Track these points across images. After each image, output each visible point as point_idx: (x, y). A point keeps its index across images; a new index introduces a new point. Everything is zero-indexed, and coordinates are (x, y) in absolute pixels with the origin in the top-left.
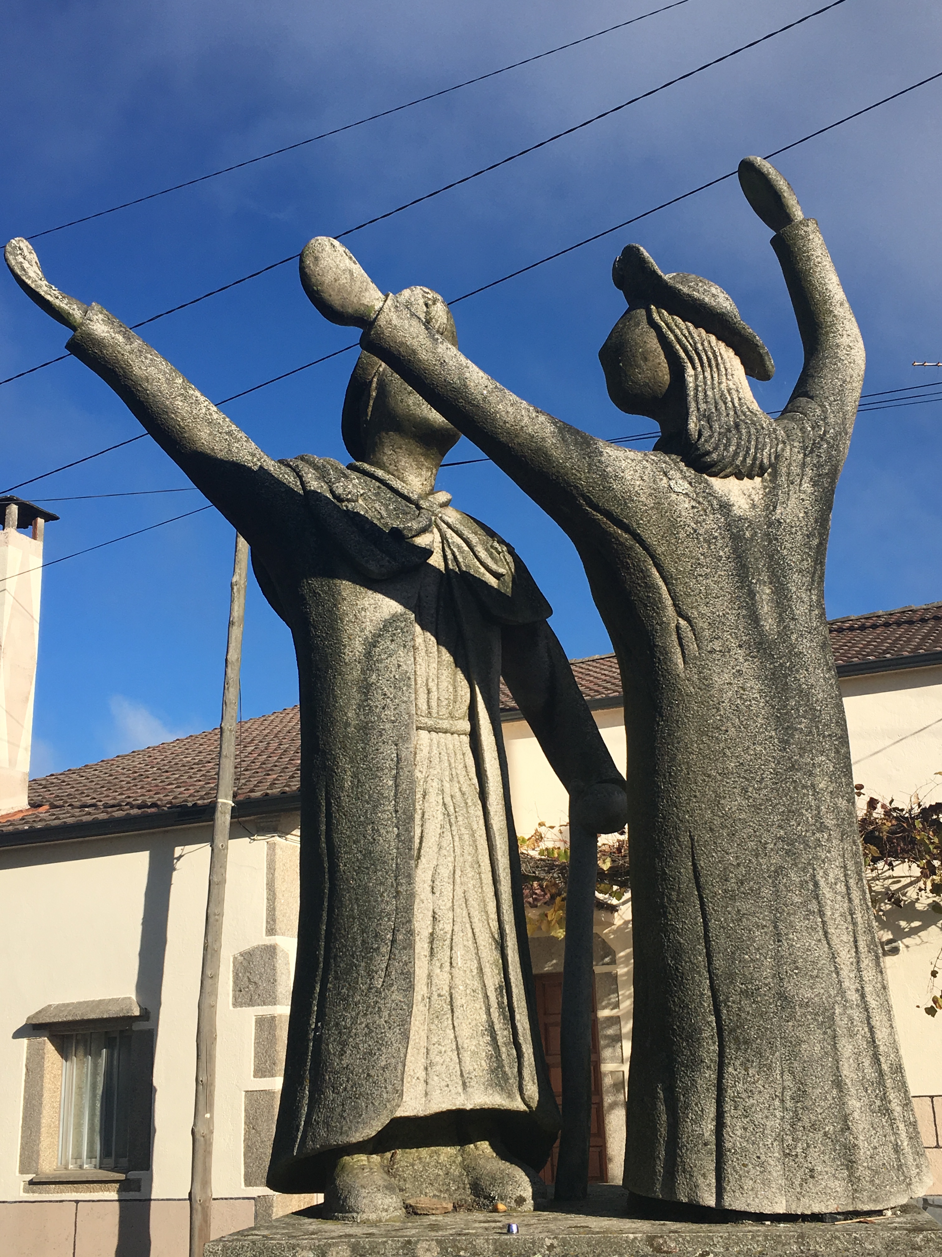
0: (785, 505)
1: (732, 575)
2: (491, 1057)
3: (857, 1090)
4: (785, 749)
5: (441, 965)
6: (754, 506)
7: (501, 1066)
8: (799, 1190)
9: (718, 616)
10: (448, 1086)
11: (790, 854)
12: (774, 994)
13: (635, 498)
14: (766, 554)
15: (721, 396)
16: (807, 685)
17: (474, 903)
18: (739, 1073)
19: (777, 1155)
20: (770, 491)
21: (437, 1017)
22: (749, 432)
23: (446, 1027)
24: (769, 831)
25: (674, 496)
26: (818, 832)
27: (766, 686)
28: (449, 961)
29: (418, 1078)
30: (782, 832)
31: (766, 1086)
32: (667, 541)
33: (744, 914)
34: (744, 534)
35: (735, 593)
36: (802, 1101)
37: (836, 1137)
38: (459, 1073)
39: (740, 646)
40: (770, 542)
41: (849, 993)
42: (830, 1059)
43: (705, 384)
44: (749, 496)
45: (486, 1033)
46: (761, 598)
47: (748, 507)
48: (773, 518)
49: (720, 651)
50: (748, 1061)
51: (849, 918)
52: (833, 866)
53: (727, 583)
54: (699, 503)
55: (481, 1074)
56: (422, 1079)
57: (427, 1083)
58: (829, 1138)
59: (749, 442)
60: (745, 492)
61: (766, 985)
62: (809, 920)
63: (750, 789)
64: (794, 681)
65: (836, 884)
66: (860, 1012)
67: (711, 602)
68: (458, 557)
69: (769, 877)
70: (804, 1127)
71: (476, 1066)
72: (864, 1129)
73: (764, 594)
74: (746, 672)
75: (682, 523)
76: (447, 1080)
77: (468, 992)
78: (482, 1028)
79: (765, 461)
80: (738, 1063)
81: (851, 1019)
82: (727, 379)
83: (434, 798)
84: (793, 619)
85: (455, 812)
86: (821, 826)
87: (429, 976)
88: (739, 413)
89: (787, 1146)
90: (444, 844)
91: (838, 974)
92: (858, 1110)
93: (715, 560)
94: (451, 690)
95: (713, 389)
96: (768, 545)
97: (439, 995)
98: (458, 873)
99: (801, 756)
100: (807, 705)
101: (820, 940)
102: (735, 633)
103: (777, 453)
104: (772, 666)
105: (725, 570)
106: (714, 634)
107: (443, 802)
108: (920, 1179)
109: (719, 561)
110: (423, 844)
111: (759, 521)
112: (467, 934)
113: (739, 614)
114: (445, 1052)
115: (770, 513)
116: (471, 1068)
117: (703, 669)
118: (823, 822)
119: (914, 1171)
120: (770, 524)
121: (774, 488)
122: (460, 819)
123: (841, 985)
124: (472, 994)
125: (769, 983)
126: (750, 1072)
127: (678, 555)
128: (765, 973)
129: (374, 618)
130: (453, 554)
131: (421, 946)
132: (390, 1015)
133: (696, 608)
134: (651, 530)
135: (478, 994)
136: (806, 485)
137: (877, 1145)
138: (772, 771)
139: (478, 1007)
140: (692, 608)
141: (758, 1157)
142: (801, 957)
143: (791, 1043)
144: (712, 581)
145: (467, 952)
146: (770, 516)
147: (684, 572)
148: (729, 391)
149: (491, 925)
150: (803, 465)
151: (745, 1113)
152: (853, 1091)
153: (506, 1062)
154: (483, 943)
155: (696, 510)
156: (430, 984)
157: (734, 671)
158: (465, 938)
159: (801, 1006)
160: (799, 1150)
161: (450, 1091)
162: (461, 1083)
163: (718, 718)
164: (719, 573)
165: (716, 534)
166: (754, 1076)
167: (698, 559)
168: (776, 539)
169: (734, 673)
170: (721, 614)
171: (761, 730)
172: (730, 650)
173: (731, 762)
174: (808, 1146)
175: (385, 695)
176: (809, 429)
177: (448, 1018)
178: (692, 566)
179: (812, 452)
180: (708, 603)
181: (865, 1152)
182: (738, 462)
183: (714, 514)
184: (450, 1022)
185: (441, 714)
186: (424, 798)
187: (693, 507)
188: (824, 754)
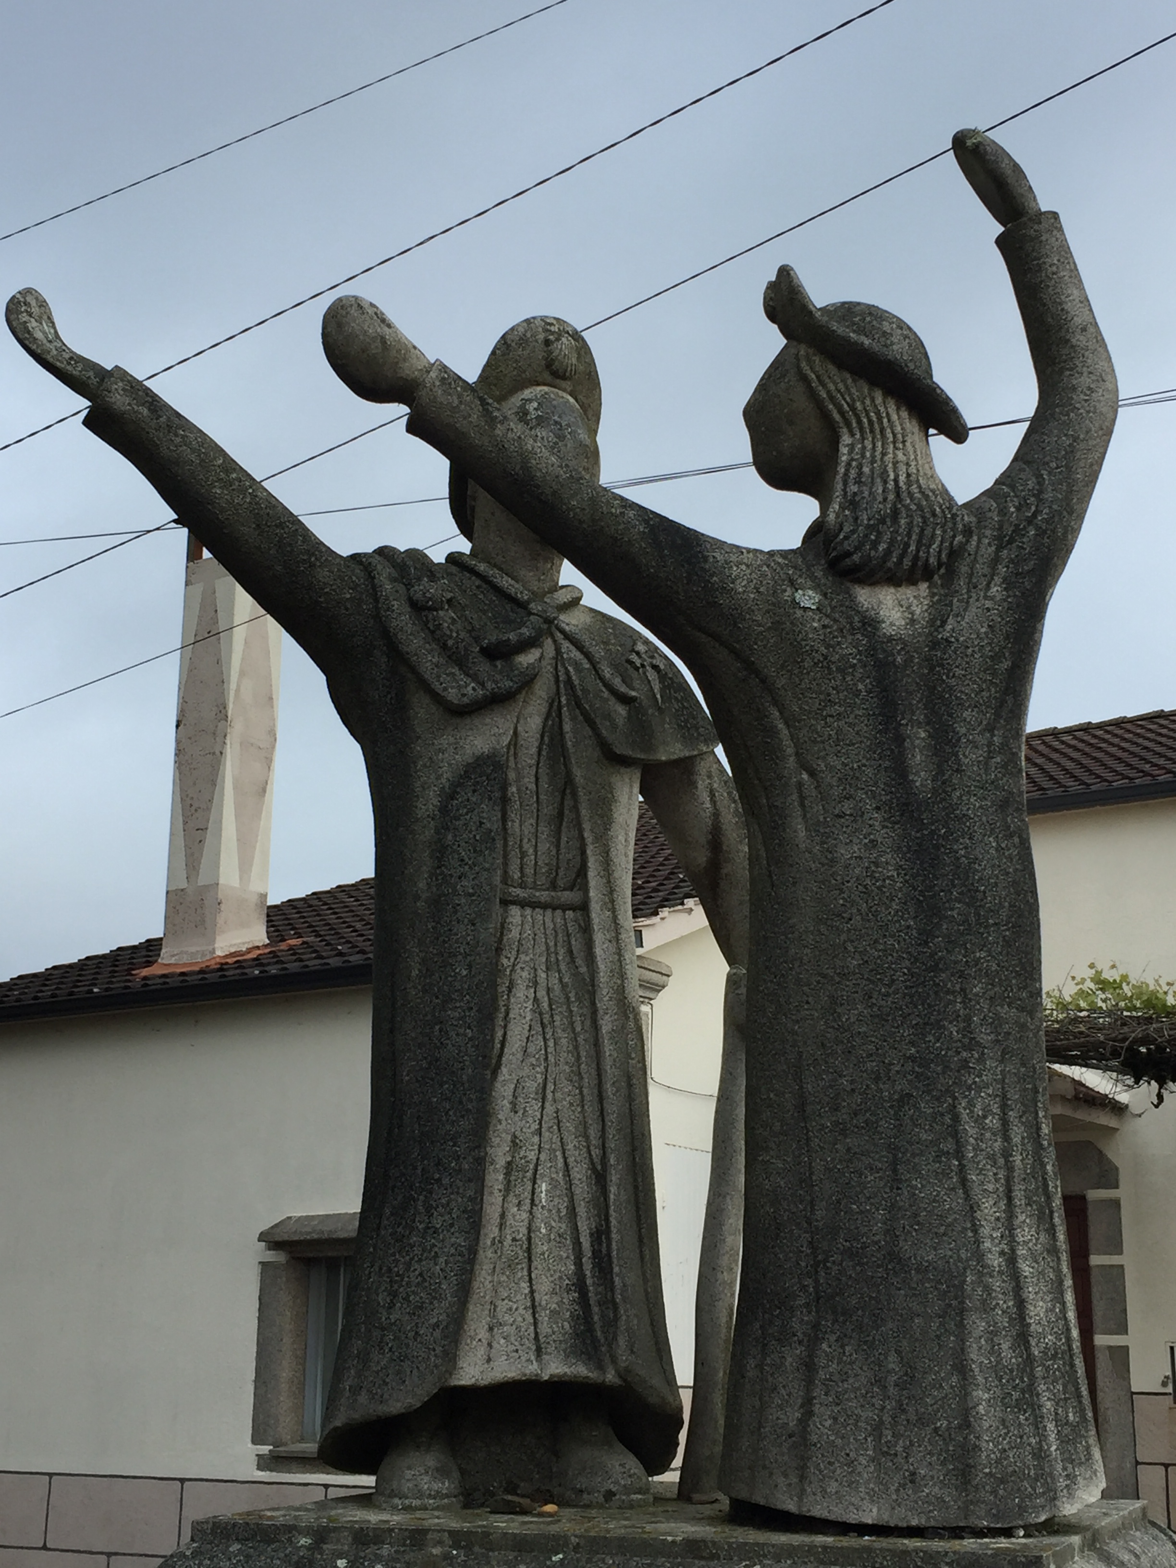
0: (959, 619)
1: (874, 714)
2: (578, 1319)
3: (986, 1379)
4: (926, 943)
5: (520, 1202)
6: (912, 621)
7: (590, 1329)
8: (894, 1497)
9: (852, 769)
10: (517, 1351)
11: (922, 1078)
12: (884, 1255)
13: (748, 616)
14: (925, 685)
15: (882, 473)
16: (967, 858)
17: (569, 1126)
18: (834, 1351)
19: (870, 1453)
20: (939, 601)
21: (510, 1266)
22: (912, 522)
23: (519, 1279)
24: (896, 1049)
25: (799, 613)
26: (965, 1050)
27: (906, 861)
28: (530, 1197)
29: (480, 1340)
30: (913, 1050)
31: (865, 1368)
32: (788, 671)
33: (855, 1153)
34: (895, 660)
35: (876, 738)
36: (909, 1389)
37: (950, 1435)
38: (533, 1335)
39: (878, 808)
40: (932, 669)
41: (989, 1256)
42: (952, 1338)
43: (863, 456)
44: (909, 607)
45: (573, 1288)
46: (912, 744)
47: (903, 623)
48: (940, 636)
49: (851, 815)
50: (845, 1336)
51: (1001, 1161)
52: (982, 1094)
53: (866, 725)
54: (835, 621)
55: (562, 1339)
56: (485, 1342)
57: (490, 1345)
58: (940, 1436)
59: (909, 535)
60: (903, 603)
61: (876, 1243)
62: (940, 1162)
63: (875, 995)
64: (950, 853)
65: (985, 1117)
66: (1004, 1281)
67: (843, 751)
68: (574, 678)
69: (891, 1107)
70: (908, 1421)
71: (556, 1329)
72: (991, 1426)
73: (918, 738)
74: (881, 843)
75: (808, 648)
76: (516, 1343)
77: (552, 1237)
78: (567, 1282)
79: (932, 560)
80: (833, 1338)
81: (988, 1289)
82: (896, 448)
83: (521, 992)
84: (957, 771)
85: (551, 1009)
86: (970, 1043)
87: (503, 1216)
88: (904, 495)
89: (886, 1442)
90: (532, 1049)
91: (975, 1231)
92: (984, 1403)
93: (851, 696)
94: (554, 852)
95: (872, 464)
96: (928, 673)
97: (514, 1240)
98: (550, 1087)
99: (948, 952)
100: (966, 886)
101: (953, 1189)
102: (871, 791)
103: (952, 547)
104: (918, 835)
105: (863, 709)
106: (845, 793)
107: (535, 996)
108: (1070, 1494)
109: (857, 696)
110: (506, 1050)
111: (918, 641)
112: (557, 1164)
113: (880, 765)
114: (516, 1309)
115: (936, 630)
116: (550, 1331)
117: (827, 838)
118: (974, 1038)
119: (1062, 1483)
120: (935, 644)
121: (946, 595)
122: (557, 1018)
123: (978, 1246)
124: (558, 1239)
125: (880, 1241)
126: (847, 1348)
127: (802, 689)
128: (875, 1228)
129: (453, 762)
130: (567, 673)
131: (495, 1179)
132: (447, 1262)
133: (824, 758)
134: (768, 657)
135: (566, 1239)
136: (995, 589)
137: (1007, 1447)
138: (906, 971)
139: (565, 1255)
140: (818, 758)
141: (848, 1455)
142: (925, 1209)
143: (901, 1315)
144: (846, 723)
145: (556, 1187)
146: (936, 633)
147: (810, 712)
148: (895, 464)
149: (593, 1153)
150: (995, 561)
151: (837, 1401)
152: (980, 1379)
153: (597, 1326)
154: (579, 1176)
155: (829, 630)
156: (501, 1226)
157: (867, 841)
158: (553, 1169)
159: (918, 1271)
160: (899, 1449)
161: (519, 1357)
162: (534, 1347)
163: (841, 902)
164: (857, 712)
165: (855, 661)
166: (851, 1355)
167: (829, 695)
168: (942, 665)
169: (866, 844)
170: (855, 766)
171: (896, 918)
172: (863, 813)
173: (853, 958)
174: (912, 1444)
175: (462, 860)
176: (1012, 509)
177: (522, 1269)
178: (820, 704)
179: (1010, 542)
180: (839, 752)
181: (989, 1456)
182: (890, 564)
183: (854, 634)
184: (525, 1273)
185: (539, 883)
186: (510, 991)
187: (824, 627)
188: (985, 949)
